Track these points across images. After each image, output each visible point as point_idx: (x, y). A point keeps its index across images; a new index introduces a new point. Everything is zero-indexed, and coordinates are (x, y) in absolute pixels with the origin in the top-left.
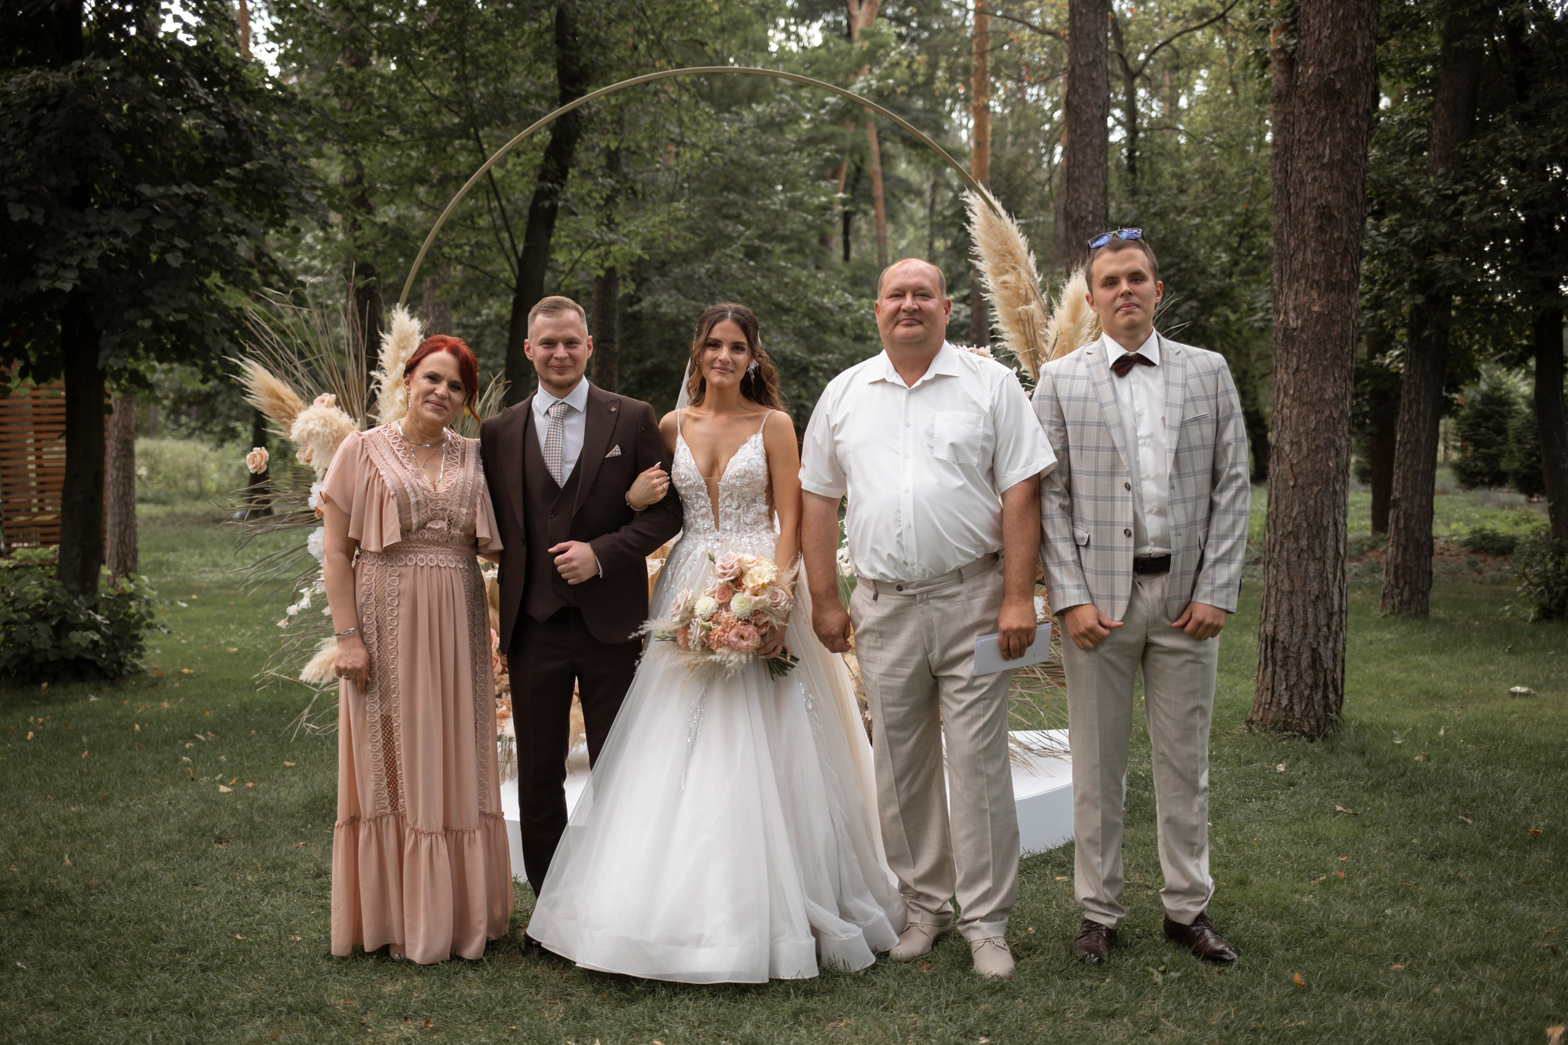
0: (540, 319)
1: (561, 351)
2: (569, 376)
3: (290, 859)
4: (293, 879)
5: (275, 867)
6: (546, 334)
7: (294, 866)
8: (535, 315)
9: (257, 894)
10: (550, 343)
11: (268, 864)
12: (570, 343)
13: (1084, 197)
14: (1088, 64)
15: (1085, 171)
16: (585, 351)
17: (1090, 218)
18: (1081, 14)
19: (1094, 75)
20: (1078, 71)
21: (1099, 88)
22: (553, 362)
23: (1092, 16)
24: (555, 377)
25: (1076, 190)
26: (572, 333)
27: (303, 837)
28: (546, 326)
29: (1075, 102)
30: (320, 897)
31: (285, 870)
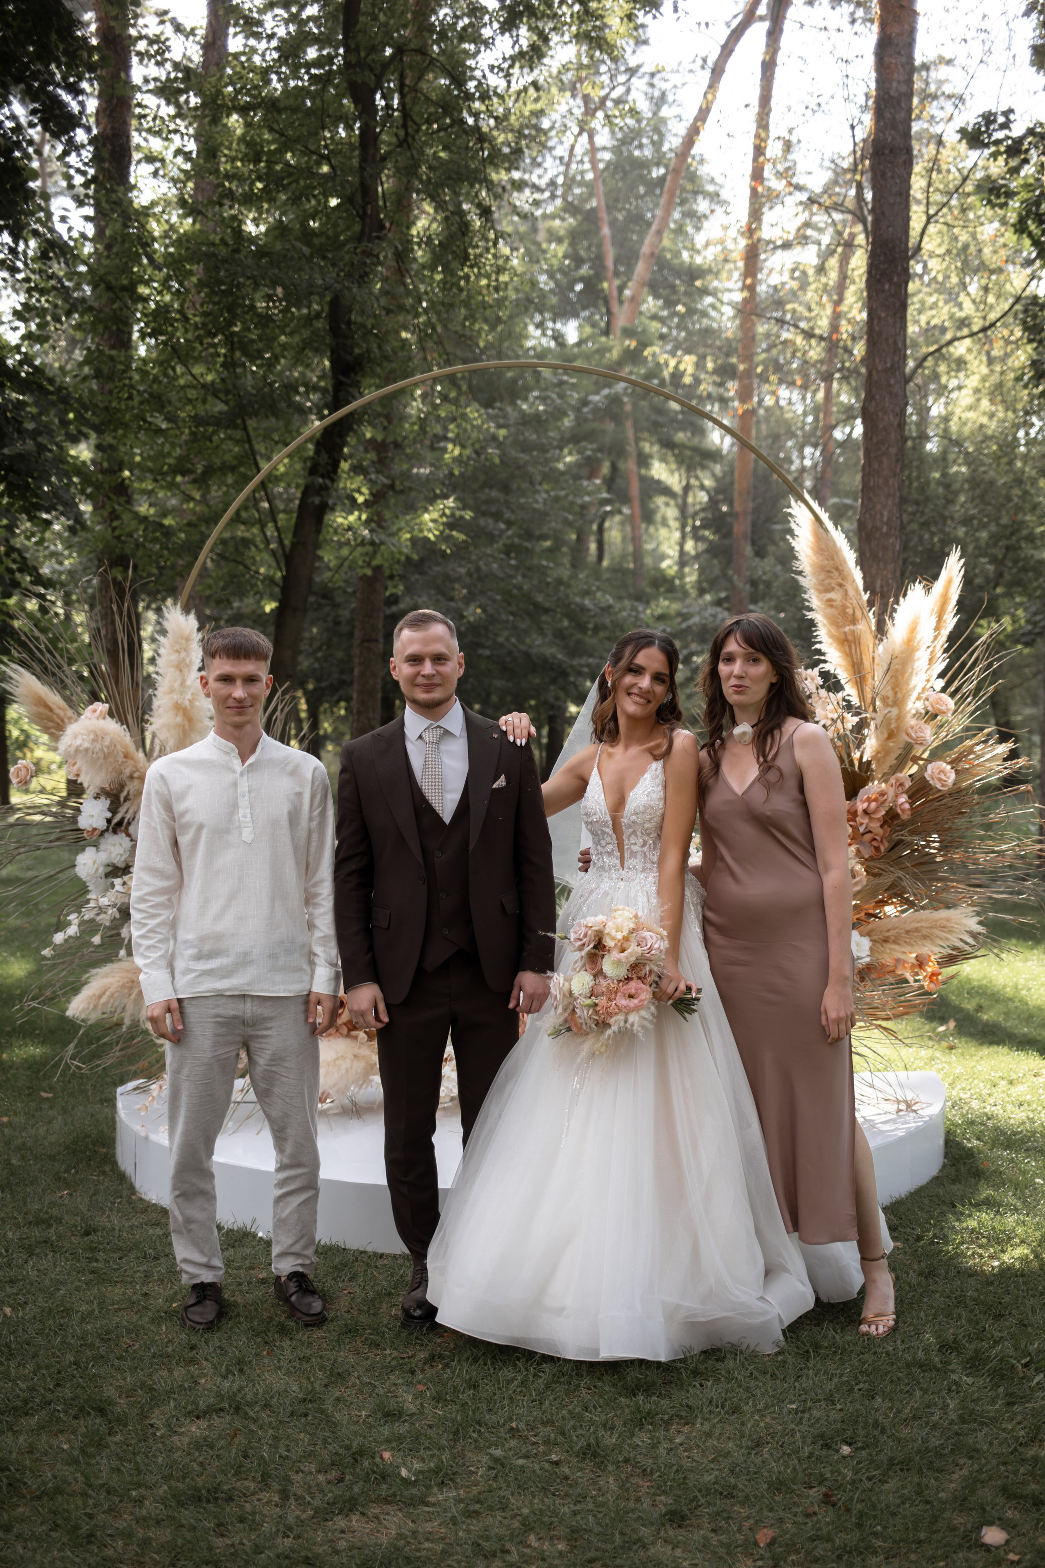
0: (406, 634)
1: (428, 668)
2: (437, 695)
3: (54, 1212)
4: (59, 1237)
5: (38, 1222)
6: (412, 649)
7: (59, 1221)
8: (401, 630)
9: (19, 1257)
10: (415, 659)
11: (30, 1218)
12: (439, 659)
13: (879, 507)
14: (886, 370)
15: (881, 480)
16: (454, 668)
17: (885, 529)
18: (880, 318)
19: (892, 381)
20: (875, 377)
21: (896, 396)
22: (420, 680)
23: (891, 321)
24: (422, 696)
25: (870, 499)
26: (440, 648)
27: (67, 1186)
28: (411, 641)
29: (871, 409)
30: (90, 1260)
31: (50, 1226)
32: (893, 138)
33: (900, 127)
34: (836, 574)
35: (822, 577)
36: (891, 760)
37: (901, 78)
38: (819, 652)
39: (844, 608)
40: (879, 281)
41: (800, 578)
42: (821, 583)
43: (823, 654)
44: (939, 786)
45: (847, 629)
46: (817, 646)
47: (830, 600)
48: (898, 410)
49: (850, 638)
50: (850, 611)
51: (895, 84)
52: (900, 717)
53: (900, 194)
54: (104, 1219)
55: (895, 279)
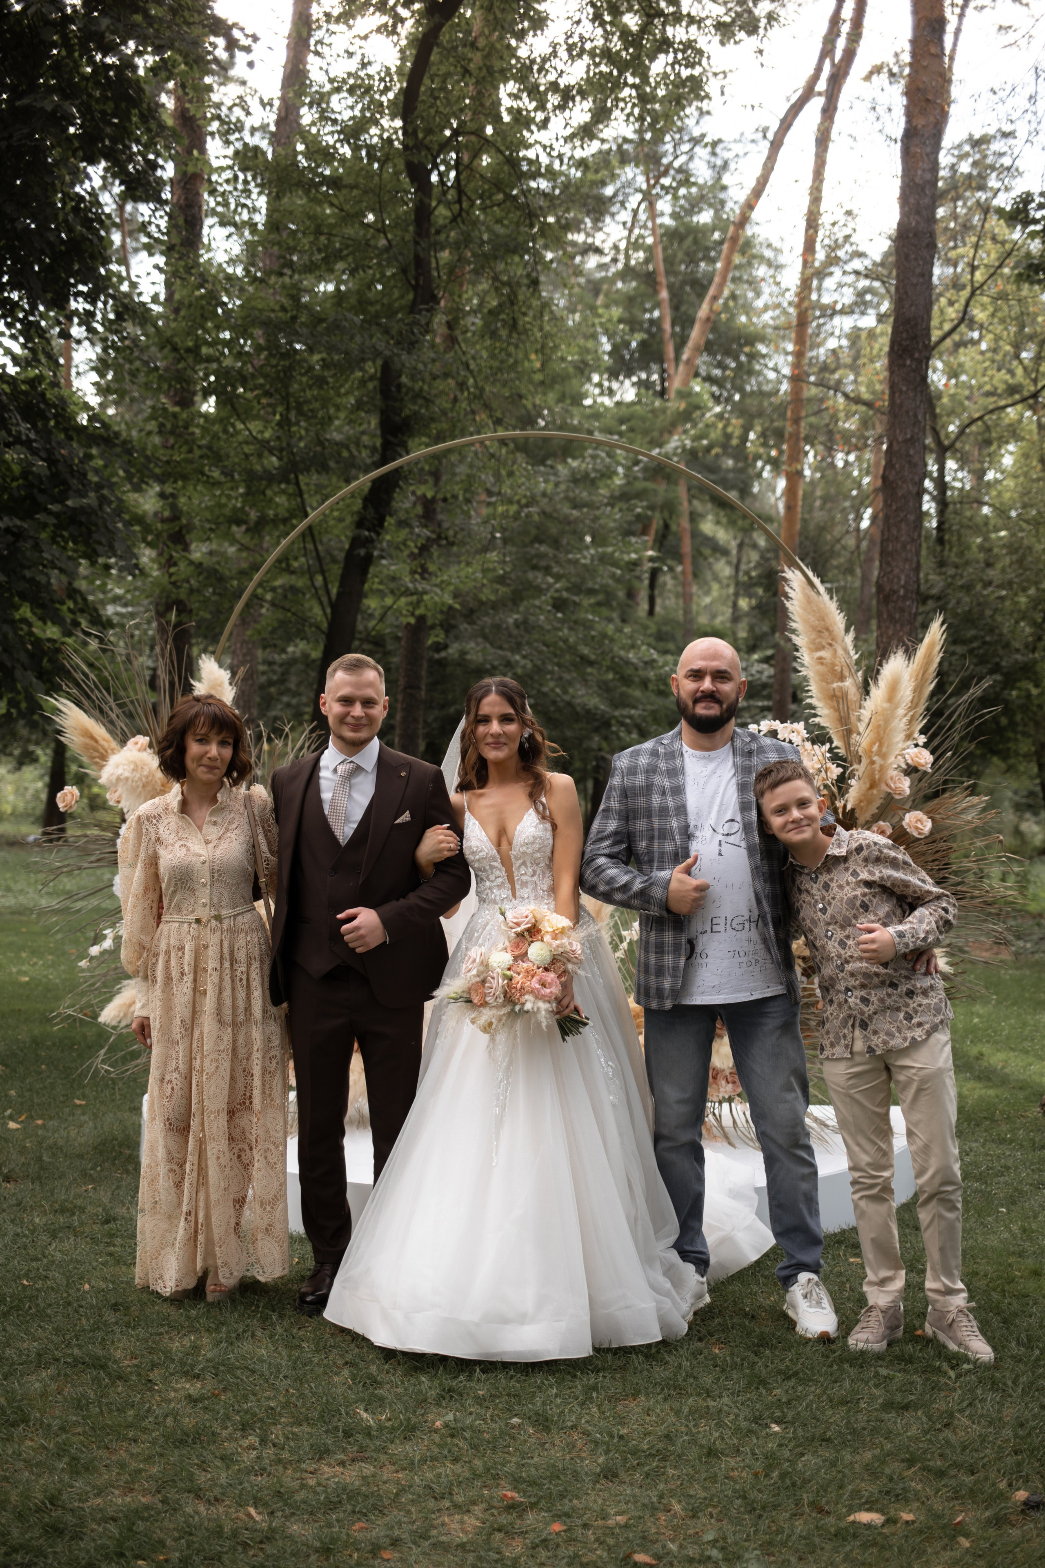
0: (338, 675)
1: (357, 710)
2: (362, 735)
3: (79, 1202)
4: (82, 1224)
5: (63, 1211)
6: (345, 691)
7: (82, 1210)
9: (45, 1238)
10: (347, 701)
11: (57, 1206)
12: (367, 703)
13: (896, 571)
14: (906, 441)
15: (899, 546)
16: (380, 710)
18: (901, 391)
19: (912, 452)
20: (896, 447)
21: (915, 465)
22: (349, 720)
23: (911, 394)
25: (888, 564)
26: (370, 693)
27: (92, 1180)
28: (343, 684)
29: (891, 478)
30: (108, 1244)
31: (73, 1214)
32: (918, 223)
33: (924, 212)
34: (826, 634)
35: (814, 636)
36: (873, 809)
37: (926, 166)
38: (811, 707)
39: (833, 665)
40: (901, 356)
41: (793, 637)
42: (813, 642)
43: (814, 708)
44: (915, 834)
45: (835, 685)
46: (808, 701)
47: (820, 658)
48: (916, 479)
49: (838, 693)
50: (838, 668)
51: (919, 172)
52: (882, 769)
53: (922, 275)
54: (124, 1210)
55: (917, 355)
